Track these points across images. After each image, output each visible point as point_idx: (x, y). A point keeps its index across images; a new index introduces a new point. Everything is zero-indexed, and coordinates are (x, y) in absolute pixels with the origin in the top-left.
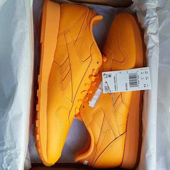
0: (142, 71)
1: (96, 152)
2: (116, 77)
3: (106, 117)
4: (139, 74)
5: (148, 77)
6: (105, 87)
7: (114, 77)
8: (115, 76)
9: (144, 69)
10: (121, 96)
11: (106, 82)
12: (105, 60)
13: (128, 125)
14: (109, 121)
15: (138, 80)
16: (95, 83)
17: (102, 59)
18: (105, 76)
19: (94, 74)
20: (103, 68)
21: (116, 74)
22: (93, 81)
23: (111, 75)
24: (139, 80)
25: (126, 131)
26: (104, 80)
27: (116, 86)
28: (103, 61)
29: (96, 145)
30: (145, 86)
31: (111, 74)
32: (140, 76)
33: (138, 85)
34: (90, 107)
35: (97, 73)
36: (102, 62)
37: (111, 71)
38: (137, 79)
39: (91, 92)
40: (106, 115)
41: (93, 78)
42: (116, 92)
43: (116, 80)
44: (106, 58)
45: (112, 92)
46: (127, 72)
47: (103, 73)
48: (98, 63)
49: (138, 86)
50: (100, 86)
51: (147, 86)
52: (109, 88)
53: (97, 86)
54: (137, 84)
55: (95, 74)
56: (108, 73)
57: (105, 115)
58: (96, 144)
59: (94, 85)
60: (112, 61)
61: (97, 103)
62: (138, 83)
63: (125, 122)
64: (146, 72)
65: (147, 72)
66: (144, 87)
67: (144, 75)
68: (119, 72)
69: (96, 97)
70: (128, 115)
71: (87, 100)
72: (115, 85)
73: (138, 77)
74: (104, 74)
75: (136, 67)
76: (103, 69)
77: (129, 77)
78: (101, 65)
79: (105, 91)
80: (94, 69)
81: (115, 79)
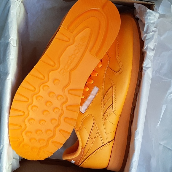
1: (83, 155)
3: (95, 124)
10: (113, 105)
12: (100, 66)
13: (117, 132)
14: (97, 128)
16: (88, 89)
20: (97, 74)
25: (115, 138)
29: (83, 149)
34: (81, 112)
39: (83, 97)
40: (95, 122)
57: (94, 122)
58: (84, 147)
60: (107, 68)
61: (87, 109)
63: (115, 129)
69: (87, 103)
70: (118, 123)
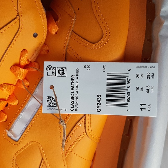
0: (140, 71)
2: (75, 77)
4: (132, 76)
5: (152, 88)
6: (48, 97)
7: (73, 76)
8: (75, 74)
9: (146, 67)
10: (85, 119)
11: (52, 87)
12: (54, 30)
15: (126, 92)
16: (27, 83)
17: (48, 27)
18: (50, 72)
19: (24, 62)
20: (47, 49)
21: (77, 70)
22: (21, 78)
23: (65, 71)
24: (130, 90)
26: (47, 81)
27: (75, 98)
28: (48, 33)
30: (143, 107)
31: (66, 68)
32: (135, 82)
33: (126, 102)
35: (32, 59)
36: (45, 34)
37: (65, 61)
38: (126, 88)
39: (16, 103)
40: (45, 158)
41: (22, 73)
42: (74, 112)
43: (75, 85)
44: (56, 26)
45: (62, 112)
46: (104, 69)
47: (46, 64)
48: (35, 36)
49: (126, 105)
50: (37, 91)
51: (147, 109)
52: (56, 101)
53: (30, 91)
54: (124, 101)
55: (27, 63)
56: (58, 65)
57: (42, 159)
59: (24, 88)
60: (70, 33)
61: (26, 131)
62: (126, 99)
64: (148, 74)
65: (151, 75)
66: (141, 109)
67: (144, 82)
68: (85, 66)
69: (25, 116)
71: (4, 120)
72: (72, 97)
73: (129, 83)
74: (49, 67)
75: (126, 58)
76: (48, 51)
77: (106, 81)
78: (43, 41)
79: (48, 109)
80: (24, 51)
81: (73, 80)
